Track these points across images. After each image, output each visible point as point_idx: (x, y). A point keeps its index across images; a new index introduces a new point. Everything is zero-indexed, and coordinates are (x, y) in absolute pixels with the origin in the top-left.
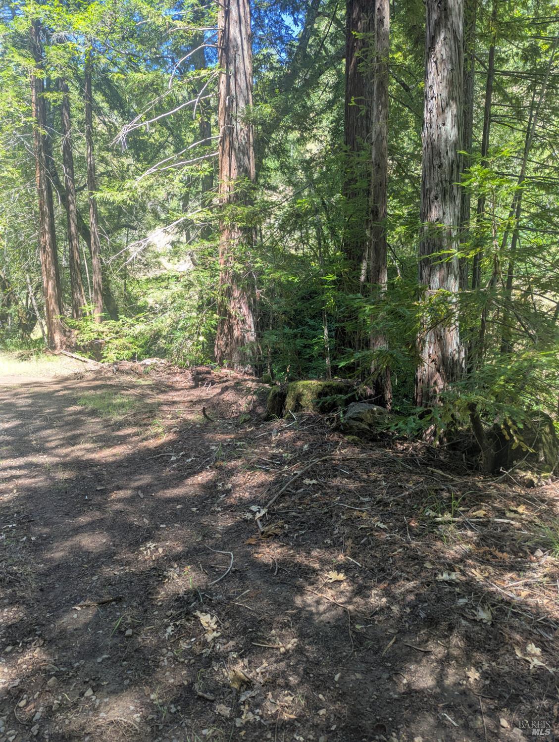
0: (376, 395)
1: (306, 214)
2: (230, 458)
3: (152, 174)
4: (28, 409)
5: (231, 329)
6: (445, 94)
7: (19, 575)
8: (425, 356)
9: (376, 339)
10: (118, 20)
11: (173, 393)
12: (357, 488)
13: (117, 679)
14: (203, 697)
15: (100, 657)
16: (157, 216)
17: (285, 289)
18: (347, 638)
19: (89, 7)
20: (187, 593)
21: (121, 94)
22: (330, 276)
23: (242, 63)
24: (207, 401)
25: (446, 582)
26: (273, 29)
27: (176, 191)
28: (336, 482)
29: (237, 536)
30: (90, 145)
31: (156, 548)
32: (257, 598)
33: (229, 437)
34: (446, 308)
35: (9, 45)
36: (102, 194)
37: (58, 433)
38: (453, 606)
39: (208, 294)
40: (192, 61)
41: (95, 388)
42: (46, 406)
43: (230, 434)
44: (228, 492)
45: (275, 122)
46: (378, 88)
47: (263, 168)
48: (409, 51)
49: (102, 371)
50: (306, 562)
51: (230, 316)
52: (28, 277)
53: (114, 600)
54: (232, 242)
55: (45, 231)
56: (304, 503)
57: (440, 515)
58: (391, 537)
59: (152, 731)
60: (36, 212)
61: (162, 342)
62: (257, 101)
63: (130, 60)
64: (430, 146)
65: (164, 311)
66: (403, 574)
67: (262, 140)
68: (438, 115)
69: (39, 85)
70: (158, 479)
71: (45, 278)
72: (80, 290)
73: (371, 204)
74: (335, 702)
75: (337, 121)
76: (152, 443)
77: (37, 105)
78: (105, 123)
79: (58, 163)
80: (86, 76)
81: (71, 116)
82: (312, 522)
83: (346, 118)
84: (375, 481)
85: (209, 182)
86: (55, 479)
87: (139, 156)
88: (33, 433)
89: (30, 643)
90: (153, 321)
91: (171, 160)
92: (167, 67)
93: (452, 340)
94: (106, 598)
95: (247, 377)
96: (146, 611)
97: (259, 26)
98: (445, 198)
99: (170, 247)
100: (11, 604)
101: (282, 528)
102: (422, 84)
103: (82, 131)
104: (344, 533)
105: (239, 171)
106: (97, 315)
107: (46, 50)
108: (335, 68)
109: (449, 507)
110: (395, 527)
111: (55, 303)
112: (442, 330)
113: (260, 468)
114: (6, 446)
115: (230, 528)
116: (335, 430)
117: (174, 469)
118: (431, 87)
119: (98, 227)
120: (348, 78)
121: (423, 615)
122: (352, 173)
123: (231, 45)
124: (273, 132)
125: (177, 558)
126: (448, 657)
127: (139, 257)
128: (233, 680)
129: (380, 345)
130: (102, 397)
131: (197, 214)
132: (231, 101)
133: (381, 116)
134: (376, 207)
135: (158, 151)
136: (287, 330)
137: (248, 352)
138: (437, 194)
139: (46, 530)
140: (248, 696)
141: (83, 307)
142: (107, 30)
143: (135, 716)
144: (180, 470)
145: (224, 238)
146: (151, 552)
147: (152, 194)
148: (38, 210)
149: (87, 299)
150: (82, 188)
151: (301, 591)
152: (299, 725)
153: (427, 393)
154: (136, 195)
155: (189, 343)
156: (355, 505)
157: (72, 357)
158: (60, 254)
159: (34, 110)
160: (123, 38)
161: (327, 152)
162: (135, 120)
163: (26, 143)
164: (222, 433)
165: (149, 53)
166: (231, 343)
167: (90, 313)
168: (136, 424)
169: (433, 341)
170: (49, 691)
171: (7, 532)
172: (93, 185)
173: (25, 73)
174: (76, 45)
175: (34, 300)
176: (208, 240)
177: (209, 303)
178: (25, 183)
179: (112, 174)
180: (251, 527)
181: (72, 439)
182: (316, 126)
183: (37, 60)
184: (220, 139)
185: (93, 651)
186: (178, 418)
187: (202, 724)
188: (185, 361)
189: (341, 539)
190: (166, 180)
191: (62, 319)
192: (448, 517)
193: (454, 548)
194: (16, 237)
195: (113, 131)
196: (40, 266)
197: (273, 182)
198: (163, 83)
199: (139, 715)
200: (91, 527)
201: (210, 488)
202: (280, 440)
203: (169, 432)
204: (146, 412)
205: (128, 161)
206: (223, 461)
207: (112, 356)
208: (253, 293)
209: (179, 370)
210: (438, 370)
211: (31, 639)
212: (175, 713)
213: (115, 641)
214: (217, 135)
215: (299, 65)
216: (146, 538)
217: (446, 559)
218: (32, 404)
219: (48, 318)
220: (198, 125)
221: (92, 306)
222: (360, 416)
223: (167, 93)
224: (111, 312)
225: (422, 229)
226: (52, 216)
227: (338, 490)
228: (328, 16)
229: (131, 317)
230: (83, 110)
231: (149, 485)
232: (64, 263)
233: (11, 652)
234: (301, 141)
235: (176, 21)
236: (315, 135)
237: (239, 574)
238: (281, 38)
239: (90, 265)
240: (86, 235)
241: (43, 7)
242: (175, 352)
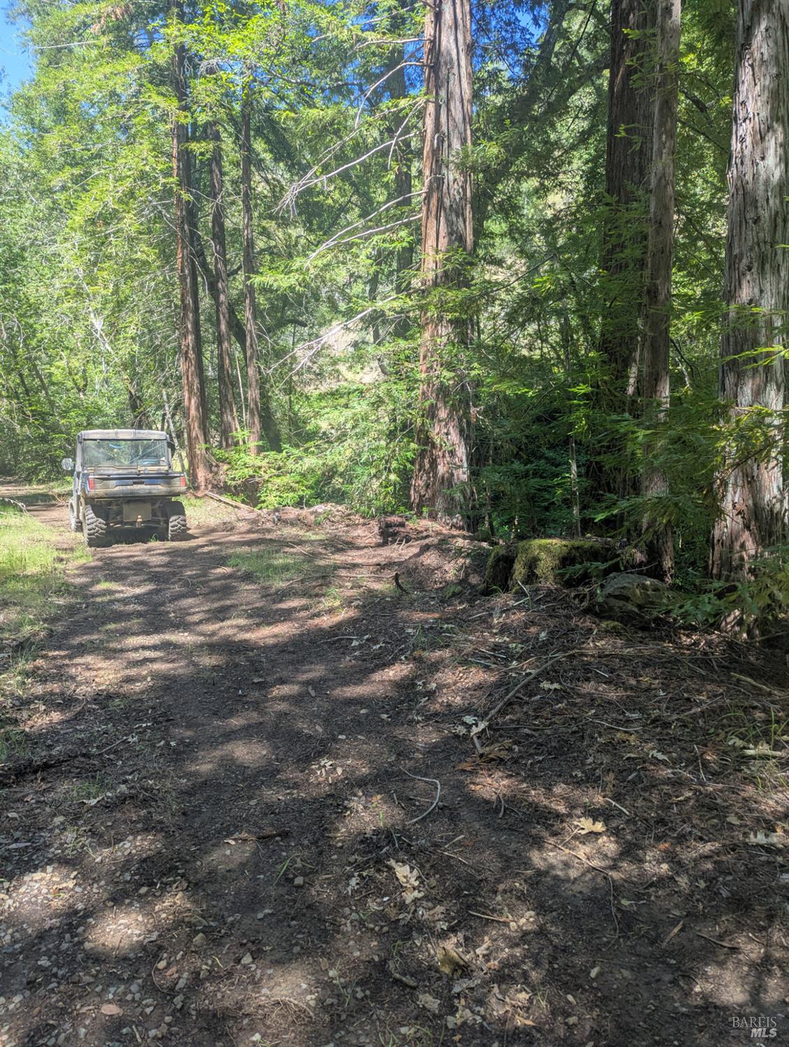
0: (649, 562)
1: (546, 299)
2: (434, 646)
3: (329, 249)
4: (165, 569)
5: (434, 464)
6: (764, 113)
7: (156, 792)
8: (727, 505)
9: (651, 480)
10: (287, 37)
11: (354, 553)
12: (621, 699)
13: (284, 944)
14: (401, 981)
15: (261, 912)
16: (334, 307)
17: (514, 405)
18: (608, 917)
19: (250, 22)
20: (377, 832)
21: (289, 140)
22: (582, 386)
23: (458, 86)
24: (400, 564)
25: (762, 846)
26: (503, 33)
27: (362, 271)
28: (588, 688)
29: (445, 758)
30: (247, 212)
31: (334, 767)
32: (476, 849)
33: (431, 617)
34: (764, 434)
35: (145, 81)
36: (263, 279)
37: (202, 603)
38: (773, 884)
39: (402, 415)
40: (387, 87)
41: (250, 543)
42: (186, 566)
43: (433, 612)
44: (431, 695)
45: (504, 167)
46: (661, 110)
47: (484, 234)
48: (707, 51)
49: (258, 521)
50: (546, 802)
51: (434, 446)
52: (164, 393)
53: (279, 835)
54: (439, 340)
55: (187, 331)
56: (542, 717)
57: (751, 746)
58: (673, 773)
59: (332, 1021)
60: (176, 305)
61: (337, 482)
62: (478, 138)
63: (302, 91)
64: (741, 192)
65: (342, 438)
66: (695, 831)
67: (485, 193)
68: (754, 144)
69: (182, 134)
70: (335, 671)
71: (186, 394)
72: (232, 411)
73: (647, 281)
74: (591, 1009)
75: (594, 160)
76: (326, 621)
77: (179, 161)
78: (267, 181)
79: (205, 238)
80: (244, 116)
81: (223, 174)
82: (553, 744)
83: (609, 154)
84: (648, 690)
85: (407, 257)
86: (199, 665)
87: (311, 224)
88: (170, 602)
89: (170, 884)
90: (328, 453)
91: (356, 228)
92: (352, 97)
93: (771, 481)
94: (268, 831)
95: (455, 532)
96: (321, 853)
97: (483, 30)
98: (763, 268)
99: (351, 349)
100: (146, 830)
101: (510, 750)
102: (726, 100)
103: (238, 194)
104: (602, 763)
105: (450, 239)
106: (253, 444)
107: (192, 85)
108: (593, 84)
109: (766, 734)
110: (680, 759)
111: (199, 428)
112: (755, 468)
113: (477, 663)
114: (138, 618)
115: (435, 746)
116: (588, 611)
117: (356, 658)
118: (743, 103)
119: (257, 324)
120: (612, 95)
121: (725, 893)
122: (620, 236)
123: (442, 60)
124: (500, 181)
125: (362, 783)
126: (767, 961)
127: (310, 364)
128: (443, 962)
129: (656, 489)
130: (259, 556)
131: (389, 302)
132: (441, 141)
133: (664, 151)
134: (655, 285)
135: (338, 216)
136: (517, 465)
137: (458, 496)
138: (751, 263)
139: (189, 733)
140: (465, 986)
141: (234, 433)
142: (273, 51)
143: (309, 997)
144: (365, 660)
145: (427, 335)
146: (326, 772)
147: (328, 276)
148: (179, 303)
149: (241, 422)
150: (236, 272)
151: (538, 843)
152: (539, 1035)
153: (730, 560)
154: (307, 278)
155: (376, 484)
156: (618, 722)
157: (220, 501)
158: (206, 362)
159: (175, 167)
160: (294, 61)
161: (579, 207)
162: (309, 175)
163: (164, 212)
164: (422, 611)
165: (328, 80)
166: (434, 484)
167: (244, 442)
168: (305, 594)
169: (740, 482)
170: (196, 952)
171: (140, 733)
172: (251, 266)
173: (164, 118)
174: (232, 76)
175: (172, 425)
176: (406, 339)
177: (404, 426)
178: (163, 267)
179: (275, 251)
180: (464, 746)
181: (220, 612)
182: (564, 169)
183: (180, 100)
184: (424, 195)
185: (252, 902)
186: (360, 587)
187: (400, 1019)
188: (369, 508)
189: (598, 772)
190: (349, 257)
191: (207, 449)
192: (764, 749)
193: (774, 796)
194: (151, 340)
195: (277, 190)
196: (180, 378)
197: (497, 253)
198: (346, 121)
199: (313, 997)
200: (247, 733)
201: (406, 687)
202: (505, 624)
203: (349, 606)
204: (317, 578)
205: (297, 231)
206: (424, 649)
207: (272, 500)
208: (466, 413)
209: (362, 520)
210: (747, 527)
211: (171, 879)
212: (362, 999)
213: (282, 891)
214: (419, 190)
215: (539, 83)
216: (320, 752)
217: (762, 811)
218: (170, 563)
219: (190, 449)
220: (393, 177)
221: (246, 432)
222: (625, 592)
223: (353, 135)
224: (271, 440)
225: (726, 316)
226: (196, 308)
227: (592, 700)
228: (585, 8)
229: (297, 446)
230: (239, 165)
231: (323, 680)
232: (210, 373)
233: (146, 895)
234: (541, 191)
235: (367, 33)
236: (561, 183)
237: (448, 812)
238: (513, 46)
239: (245, 376)
240: (240, 334)
241: (190, 27)
242: (356, 496)
